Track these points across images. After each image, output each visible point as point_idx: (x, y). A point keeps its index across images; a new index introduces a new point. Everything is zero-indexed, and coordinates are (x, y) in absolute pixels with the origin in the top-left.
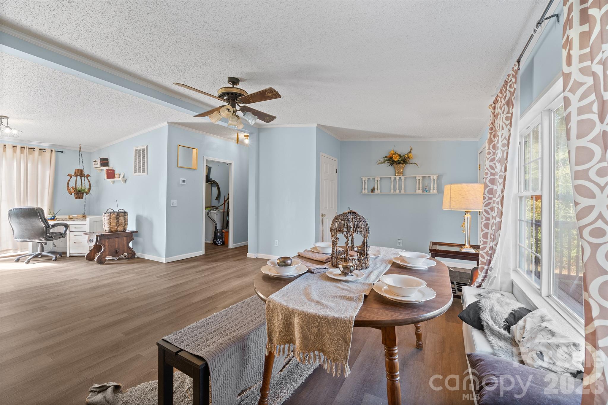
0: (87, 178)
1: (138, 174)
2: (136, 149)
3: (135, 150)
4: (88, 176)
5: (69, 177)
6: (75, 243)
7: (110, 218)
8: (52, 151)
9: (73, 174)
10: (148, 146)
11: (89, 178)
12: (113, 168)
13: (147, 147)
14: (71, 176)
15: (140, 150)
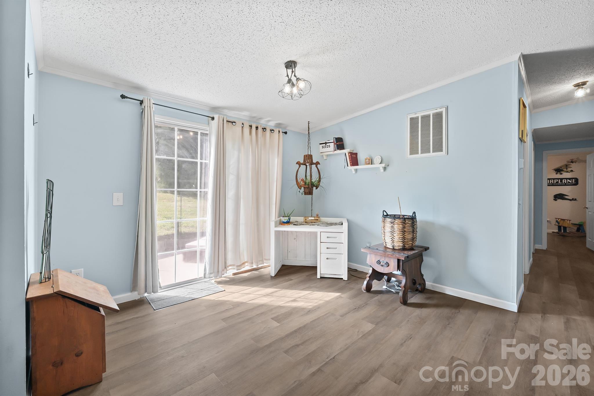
0: (317, 167)
1: (420, 155)
2: (414, 116)
3: (412, 119)
4: (317, 163)
5: (298, 166)
6: (327, 259)
7: (404, 227)
8: (279, 131)
9: (302, 161)
10: (447, 107)
11: (318, 166)
12: (353, 151)
13: (447, 109)
14: (299, 163)
15: (426, 118)
